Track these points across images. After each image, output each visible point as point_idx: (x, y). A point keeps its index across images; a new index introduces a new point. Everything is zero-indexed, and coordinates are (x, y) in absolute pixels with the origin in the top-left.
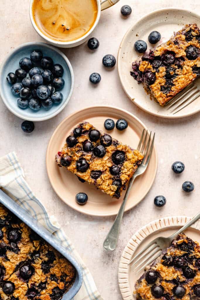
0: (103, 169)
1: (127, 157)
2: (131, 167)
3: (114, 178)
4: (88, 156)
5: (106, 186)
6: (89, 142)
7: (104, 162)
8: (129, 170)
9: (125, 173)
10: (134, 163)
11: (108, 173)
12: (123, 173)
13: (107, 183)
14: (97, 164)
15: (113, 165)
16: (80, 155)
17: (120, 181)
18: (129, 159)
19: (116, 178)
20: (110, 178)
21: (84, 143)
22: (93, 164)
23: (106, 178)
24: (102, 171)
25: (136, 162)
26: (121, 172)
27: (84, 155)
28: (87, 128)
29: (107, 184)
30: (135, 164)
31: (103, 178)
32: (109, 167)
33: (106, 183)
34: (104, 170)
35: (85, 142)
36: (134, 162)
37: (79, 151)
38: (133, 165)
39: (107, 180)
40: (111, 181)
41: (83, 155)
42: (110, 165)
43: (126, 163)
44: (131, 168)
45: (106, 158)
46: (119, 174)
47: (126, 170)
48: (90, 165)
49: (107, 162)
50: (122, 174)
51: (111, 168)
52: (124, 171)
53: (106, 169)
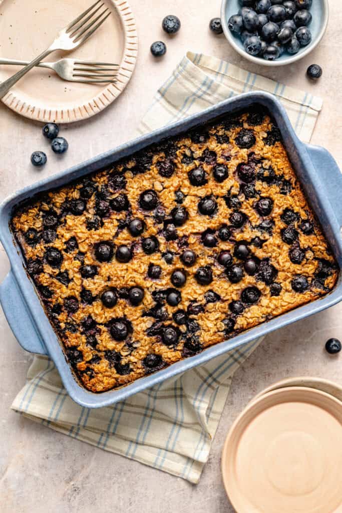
0: (224, 297)
1: (260, 301)
2: (258, 316)
3: (230, 315)
4: (218, 270)
5: (214, 317)
6: (230, 255)
7: (231, 289)
8: (254, 317)
9: (247, 318)
10: (264, 314)
11: (226, 305)
12: (243, 317)
13: (218, 315)
14: (222, 286)
15: (239, 301)
16: (209, 262)
17: (234, 323)
18: (261, 306)
19: (232, 317)
20: (225, 313)
21: (223, 251)
22: (218, 283)
23: (220, 309)
24: (222, 298)
25: (267, 314)
26: (243, 313)
27: (214, 266)
28: (237, 238)
29: (216, 317)
30: (264, 316)
31: (217, 306)
32: (233, 300)
33: (216, 315)
34: (225, 299)
35: (226, 252)
36: (265, 312)
37: (211, 256)
38: (261, 315)
39: (220, 311)
40: (224, 316)
41: (213, 264)
42: (235, 298)
43: (254, 308)
44: (256, 317)
45: (236, 287)
46: (239, 314)
47: (249, 315)
48: (213, 282)
49: (235, 292)
50: (241, 316)
51: (234, 302)
52: (245, 315)
53: (228, 300)
